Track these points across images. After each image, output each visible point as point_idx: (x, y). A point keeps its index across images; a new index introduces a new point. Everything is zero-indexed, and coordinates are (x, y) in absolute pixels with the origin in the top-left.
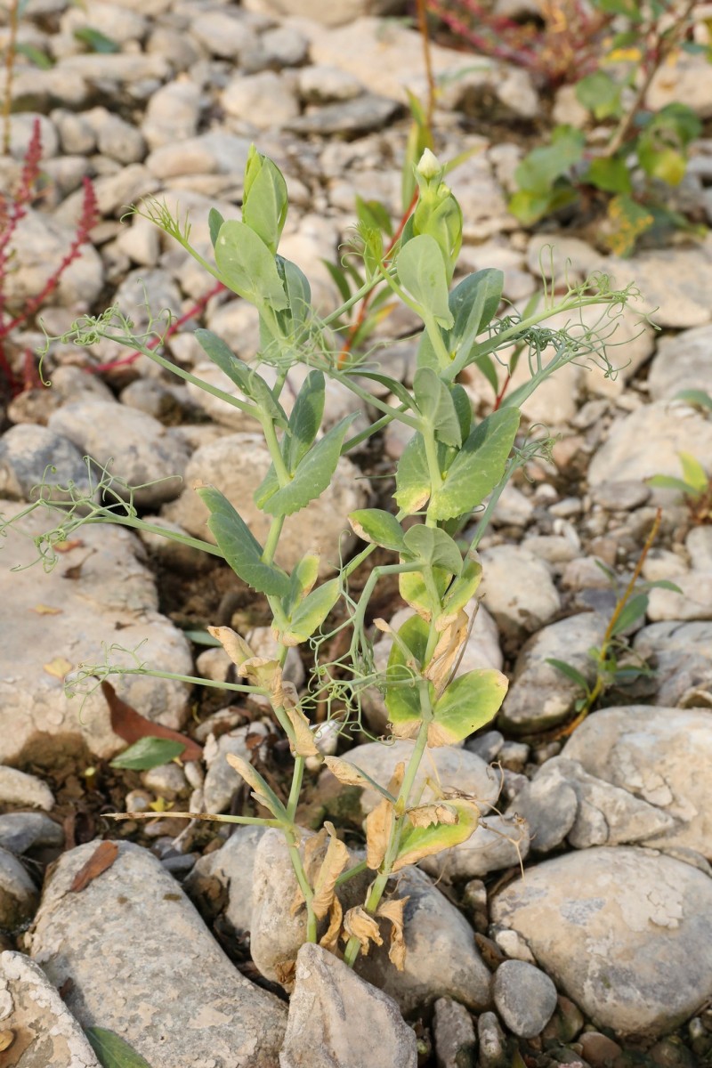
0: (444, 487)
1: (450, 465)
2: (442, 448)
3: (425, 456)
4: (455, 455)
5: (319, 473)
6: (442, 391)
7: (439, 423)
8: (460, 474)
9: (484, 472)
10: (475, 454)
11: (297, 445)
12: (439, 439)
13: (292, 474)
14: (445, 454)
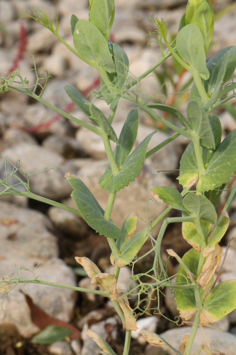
0: (206, 173)
1: (209, 160)
2: (205, 149)
3: (195, 156)
4: (213, 154)
5: (135, 166)
6: (203, 115)
7: (202, 135)
8: (215, 165)
9: (229, 163)
10: (224, 153)
11: (123, 151)
12: (202, 144)
13: (120, 168)
14: (206, 154)
